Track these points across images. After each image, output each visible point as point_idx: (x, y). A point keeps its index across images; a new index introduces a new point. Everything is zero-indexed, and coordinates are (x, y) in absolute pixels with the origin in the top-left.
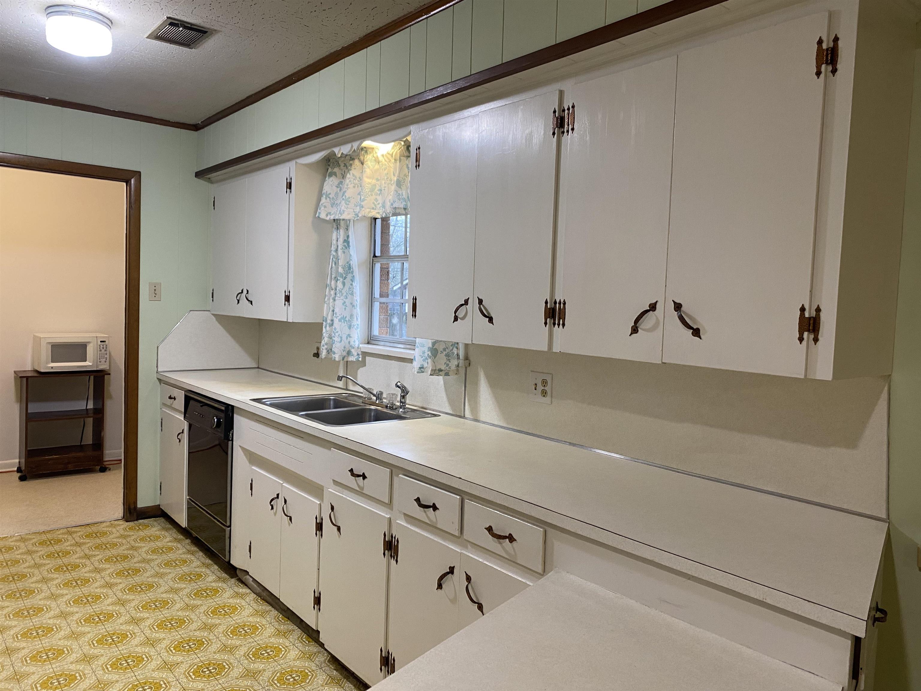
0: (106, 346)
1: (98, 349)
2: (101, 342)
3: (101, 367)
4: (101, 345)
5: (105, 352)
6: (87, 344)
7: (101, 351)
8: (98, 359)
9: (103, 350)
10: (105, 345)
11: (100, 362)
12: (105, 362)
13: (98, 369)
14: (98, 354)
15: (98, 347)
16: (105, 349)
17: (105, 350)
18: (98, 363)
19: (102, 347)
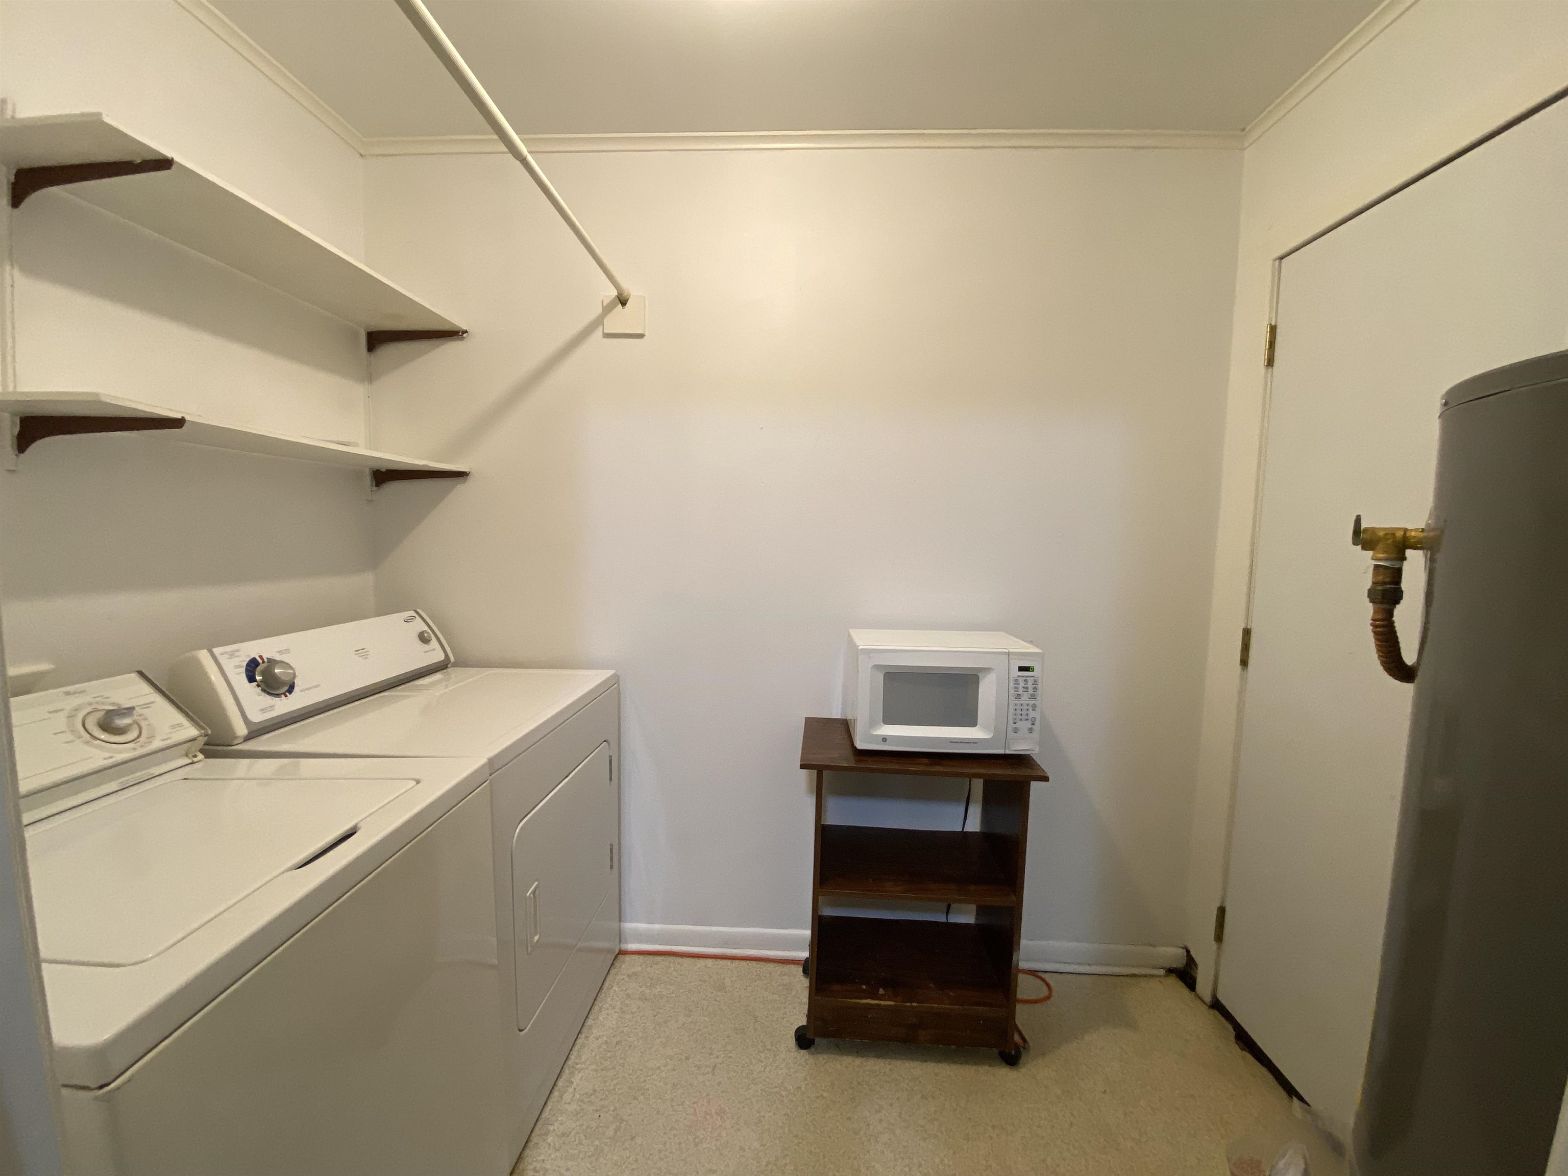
0: (1035, 682)
1: (1012, 691)
2: (1021, 669)
3: (1018, 747)
4: (1021, 680)
5: (1031, 702)
6: (980, 675)
7: (1018, 696)
8: (1011, 722)
9: (1025, 697)
10: (1030, 681)
11: (1016, 731)
12: (1031, 730)
13: (1008, 752)
14: (1011, 707)
15: (1012, 685)
16: (1031, 691)
17: (1033, 697)
18: (1011, 734)
19: (1022, 684)
